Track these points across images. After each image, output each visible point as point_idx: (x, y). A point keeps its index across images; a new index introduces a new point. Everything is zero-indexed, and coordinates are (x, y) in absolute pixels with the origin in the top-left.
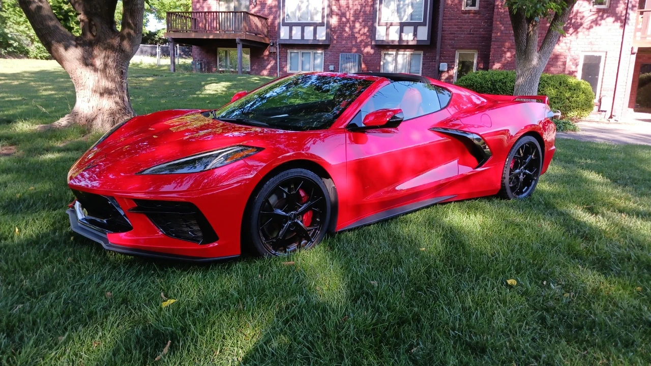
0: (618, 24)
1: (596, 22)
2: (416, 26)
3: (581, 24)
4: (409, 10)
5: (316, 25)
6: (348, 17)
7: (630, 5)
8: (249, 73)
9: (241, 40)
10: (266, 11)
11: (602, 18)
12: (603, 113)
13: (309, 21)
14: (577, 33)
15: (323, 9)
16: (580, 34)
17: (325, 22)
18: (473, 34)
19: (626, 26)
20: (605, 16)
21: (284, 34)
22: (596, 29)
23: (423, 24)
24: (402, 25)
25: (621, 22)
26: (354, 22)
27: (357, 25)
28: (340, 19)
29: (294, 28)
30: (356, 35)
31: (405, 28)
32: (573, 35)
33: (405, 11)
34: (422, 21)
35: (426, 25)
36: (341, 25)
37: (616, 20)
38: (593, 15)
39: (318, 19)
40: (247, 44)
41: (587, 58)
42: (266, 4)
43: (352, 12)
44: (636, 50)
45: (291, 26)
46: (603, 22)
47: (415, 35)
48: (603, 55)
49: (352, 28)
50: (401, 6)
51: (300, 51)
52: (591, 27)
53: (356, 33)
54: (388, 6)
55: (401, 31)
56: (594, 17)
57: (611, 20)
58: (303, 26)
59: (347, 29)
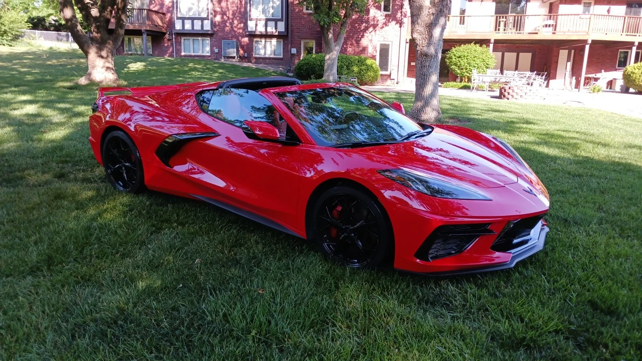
0: (398, 25)
1: (385, 24)
2: (276, 21)
3: (378, 25)
4: (272, 11)
5: (202, 19)
6: (228, 15)
7: (403, 14)
8: (151, 55)
9: (146, 30)
10: (165, 10)
11: (389, 22)
12: (393, 81)
13: (197, 16)
14: (376, 31)
15: (208, 9)
16: (377, 32)
17: (210, 18)
19: (402, 26)
20: (391, 20)
21: (178, 26)
22: (386, 28)
23: (281, 20)
24: (267, 20)
25: (399, 23)
26: (233, 19)
27: (236, 22)
28: (222, 18)
29: (186, 21)
30: (235, 29)
31: (269, 23)
32: (373, 31)
33: (268, 11)
34: (280, 18)
35: (283, 21)
36: (224, 22)
37: (396, 23)
38: (384, 19)
39: (204, 15)
40: (150, 33)
41: (381, 45)
42: (164, 4)
43: (231, 12)
44: (408, 41)
45: (183, 19)
46: (390, 23)
47: (276, 28)
48: (390, 43)
49: (232, 24)
50: (266, 8)
51: (191, 39)
52: (382, 27)
53: (235, 27)
54: (257, 9)
55: (266, 26)
56: (384, 21)
57: (394, 22)
58: (193, 19)
59: (228, 24)
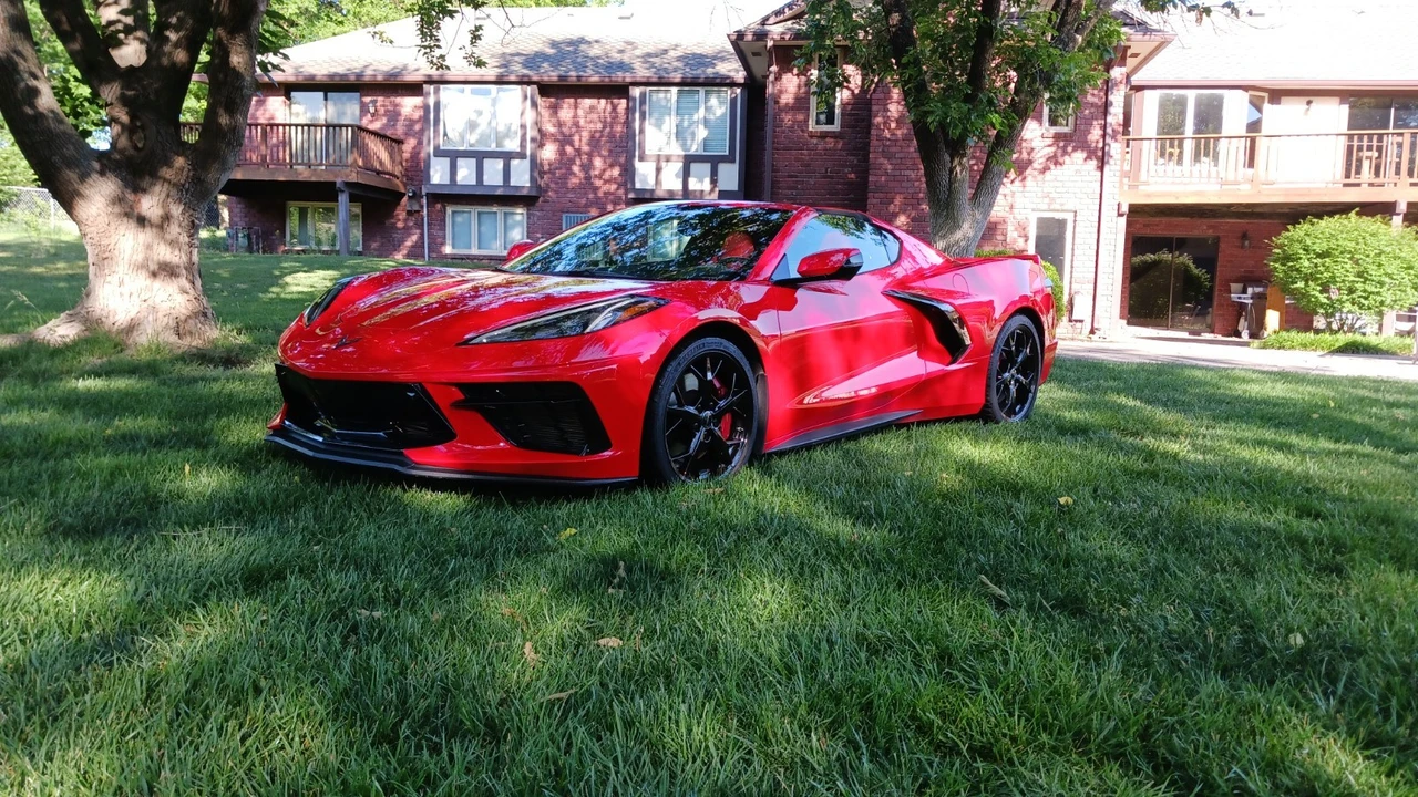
0: (1093, 163)
1: (1054, 160)
2: (714, 161)
3: (1030, 162)
4: (702, 133)
5: (507, 157)
6: (577, 144)
7: (1109, 130)
8: (360, 254)
9: (348, 184)
10: (400, 130)
11: (1065, 153)
12: (1079, 325)
13: (493, 147)
14: (1024, 179)
15: (523, 127)
16: (1029, 182)
17: (528, 153)
18: (831, 177)
19: (1107, 168)
20: (1070, 149)
21: (438, 174)
22: (1055, 171)
23: (729, 159)
24: (689, 160)
25: (1097, 158)
26: (590, 155)
27: (598, 162)
28: (562, 152)
29: (460, 162)
30: (598, 183)
31: (694, 167)
32: (1017, 183)
33: (693, 134)
34: (727, 153)
35: (734, 161)
36: (564, 162)
37: (1088, 158)
38: (1049, 146)
39: (512, 145)
40: (358, 192)
41: (1042, 223)
42: (400, 115)
43: (585, 135)
44: (1125, 209)
45: (453, 156)
46: (1067, 158)
47: (714, 182)
48: (1069, 217)
49: (587, 167)
50: (686, 124)
51: (475, 210)
52: (1045, 170)
53: (596, 176)
54: (659, 125)
55: (686, 173)
56: (1051, 150)
57: (1080, 155)
58: (480, 157)
59: (576, 169)
